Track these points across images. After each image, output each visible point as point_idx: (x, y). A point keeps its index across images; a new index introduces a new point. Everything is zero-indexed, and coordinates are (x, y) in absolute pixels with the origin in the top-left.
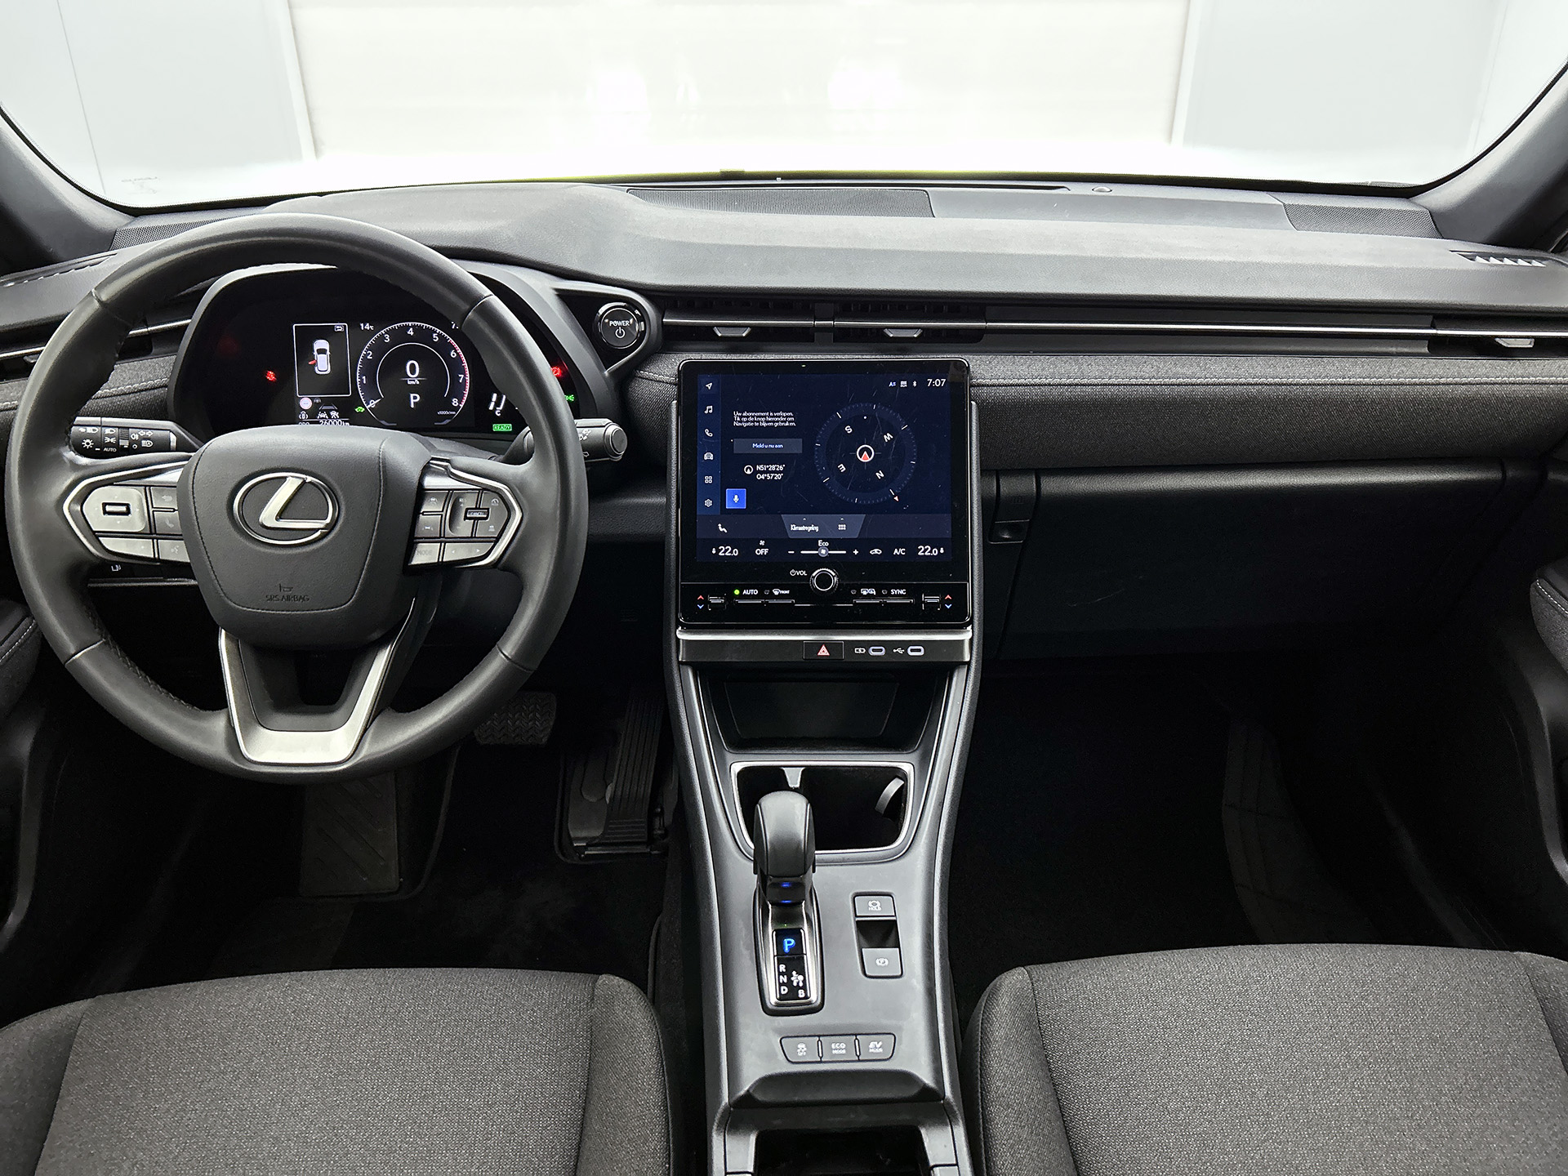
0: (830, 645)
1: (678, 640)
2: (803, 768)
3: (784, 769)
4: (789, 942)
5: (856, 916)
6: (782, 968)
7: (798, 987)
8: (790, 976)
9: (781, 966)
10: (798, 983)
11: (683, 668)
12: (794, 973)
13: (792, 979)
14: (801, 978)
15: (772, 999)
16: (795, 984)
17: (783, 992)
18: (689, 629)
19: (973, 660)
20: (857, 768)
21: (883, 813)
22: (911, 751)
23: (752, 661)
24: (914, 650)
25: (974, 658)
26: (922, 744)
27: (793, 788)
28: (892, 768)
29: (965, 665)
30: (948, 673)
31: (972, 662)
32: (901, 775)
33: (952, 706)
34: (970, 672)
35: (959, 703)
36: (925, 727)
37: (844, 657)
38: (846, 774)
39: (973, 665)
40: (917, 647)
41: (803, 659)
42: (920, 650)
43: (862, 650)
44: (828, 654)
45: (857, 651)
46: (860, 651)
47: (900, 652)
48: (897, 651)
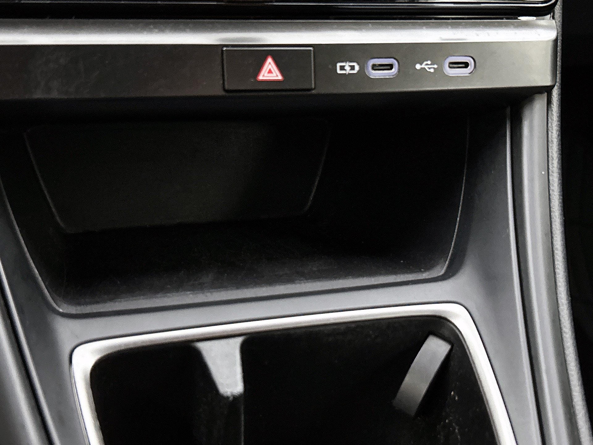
0: (282, 54)
2: (241, 339)
3: (199, 345)
19: (557, 84)
20: (353, 325)
21: (413, 411)
22: (440, 271)
23: (102, 95)
24: (453, 65)
25: (558, 78)
26: (464, 256)
27: (228, 398)
28: (428, 318)
29: (545, 93)
30: (508, 110)
31: (556, 87)
32: (446, 333)
33: (531, 180)
34: (551, 107)
35: (543, 173)
36: (458, 219)
37: (315, 83)
38: (330, 339)
39: (555, 93)
40: (461, 57)
41: (225, 90)
42: (466, 65)
43: (353, 68)
44: (280, 77)
45: (342, 68)
46: (347, 68)
47: (429, 68)
48: (423, 66)
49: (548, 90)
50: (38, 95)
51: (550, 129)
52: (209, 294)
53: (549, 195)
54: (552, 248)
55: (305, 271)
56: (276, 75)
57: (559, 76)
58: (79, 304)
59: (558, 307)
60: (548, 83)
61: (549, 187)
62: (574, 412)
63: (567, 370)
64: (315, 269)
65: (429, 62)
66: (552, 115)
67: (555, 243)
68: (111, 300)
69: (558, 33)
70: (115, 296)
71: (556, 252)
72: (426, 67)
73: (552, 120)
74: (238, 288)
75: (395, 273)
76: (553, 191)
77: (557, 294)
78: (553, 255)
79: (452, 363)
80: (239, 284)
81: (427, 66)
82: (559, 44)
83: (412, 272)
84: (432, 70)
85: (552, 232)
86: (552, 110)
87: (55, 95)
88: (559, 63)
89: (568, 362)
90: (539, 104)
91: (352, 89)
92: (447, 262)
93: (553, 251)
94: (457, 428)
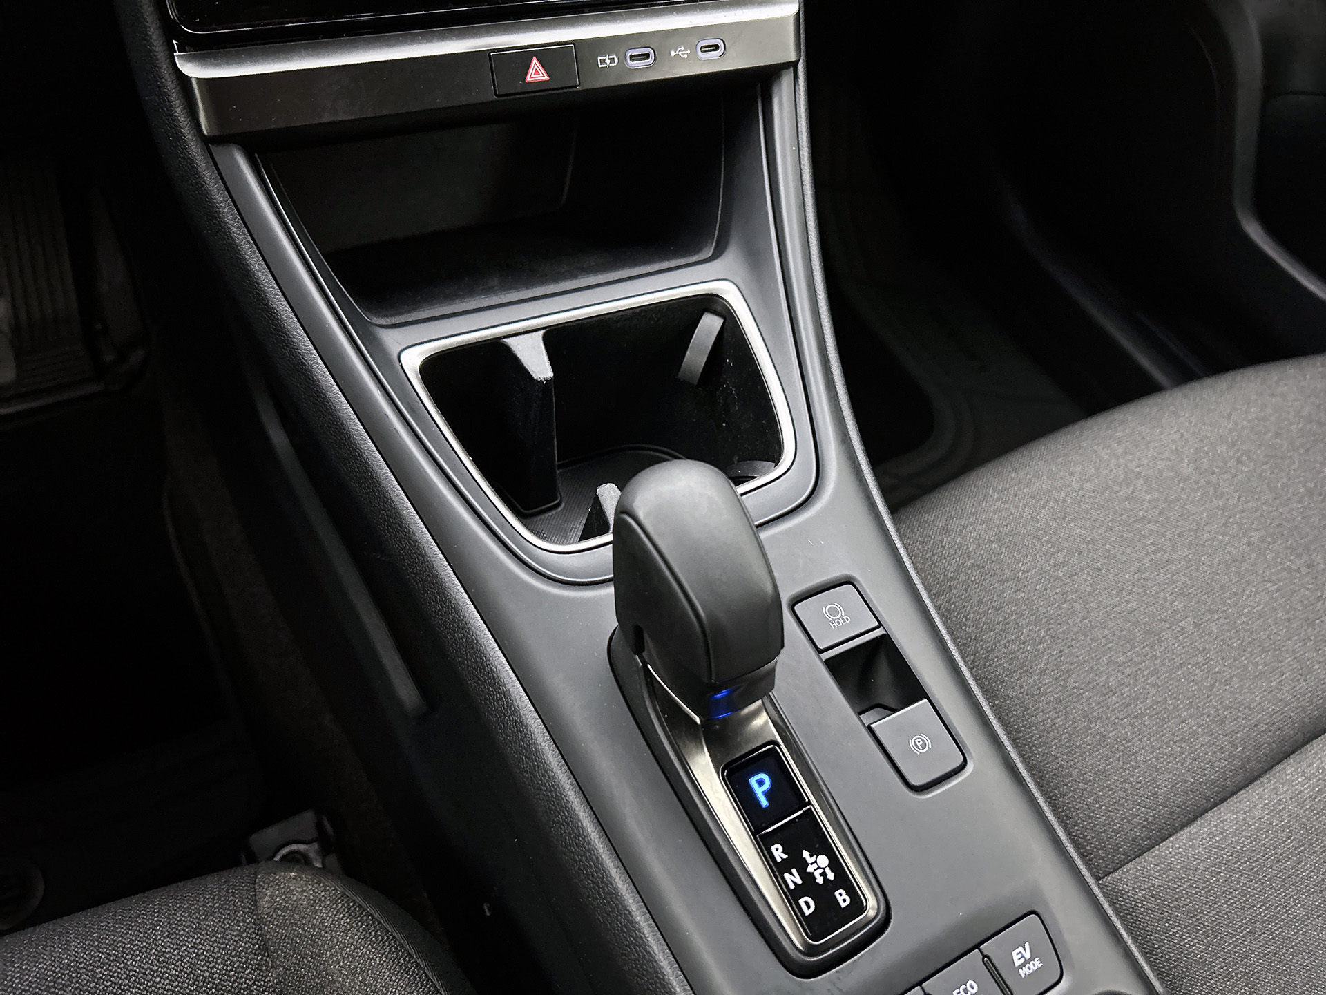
0: (546, 54)
1: (184, 80)
2: (542, 332)
3: (507, 340)
4: (761, 783)
5: (820, 651)
6: (778, 852)
7: (830, 887)
8: (802, 866)
9: (773, 848)
10: (824, 874)
11: (218, 152)
12: (806, 854)
13: (810, 869)
14: (823, 860)
15: (794, 936)
16: (820, 880)
17: (807, 912)
18: (204, 49)
19: (802, 57)
20: (638, 310)
21: (695, 383)
22: (708, 252)
23: (384, 112)
24: (707, 48)
25: (802, 51)
26: (729, 235)
27: (541, 381)
28: (701, 297)
29: (790, 68)
30: (759, 87)
31: (801, 61)
32: (719, 308)
33: (784, 157)
34: (798, 82)
35: (794, 148)
36: (721, 201)
37: (579, 81)
38: (619, 325)
39: (801, 66)
40: (712, 40)
41: (496, 95)
42: (717, 47)
43: (612, 60)
44: (546, 77)
45: (603, 61)
46: (608, 61)
47: (683, 54)
48: (677, 53)
49: (794, 65)
50: (327, 118)
51: (798, 104)
52: (502, 296)
53: (801, 169)
54: (805, 219)
55: (584, 266)
56: (543, 76)
57: (803, 48)
58: (386, 316)
59: (812, 273)
60: (793, 58)
61: (800, 161)
62: (828, 360)
63: (821, 326)
64: (593, 263)
65: (682, 48)
66: (799, 89)
67: (807, 215)
68: (415, 310)
69: (799, 8)
70: (416, 306)
71: (809, 223)
72: (680, 53)
73: (800, 95)
74: (527, 288)
75: (668, 259)
76: (804, 165)
77: (811, 261)
78: (807, 227)
79: (726, 334)
80: (527, 285)
81: (682, 52)
82: (802, 15)
83: (683, 256)
84: (686, 56)
85: (804, 206)
86: (799, 85)
87: (342, 117)
88: (802, 36)
89: (822, 320)
90: (786, 80)
91: (612, 82)
92: (714, 244)
93: (806, 223)
94: (734, 389)
